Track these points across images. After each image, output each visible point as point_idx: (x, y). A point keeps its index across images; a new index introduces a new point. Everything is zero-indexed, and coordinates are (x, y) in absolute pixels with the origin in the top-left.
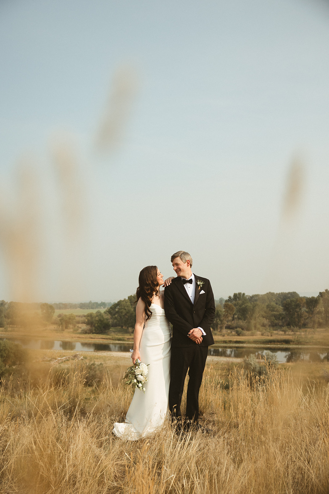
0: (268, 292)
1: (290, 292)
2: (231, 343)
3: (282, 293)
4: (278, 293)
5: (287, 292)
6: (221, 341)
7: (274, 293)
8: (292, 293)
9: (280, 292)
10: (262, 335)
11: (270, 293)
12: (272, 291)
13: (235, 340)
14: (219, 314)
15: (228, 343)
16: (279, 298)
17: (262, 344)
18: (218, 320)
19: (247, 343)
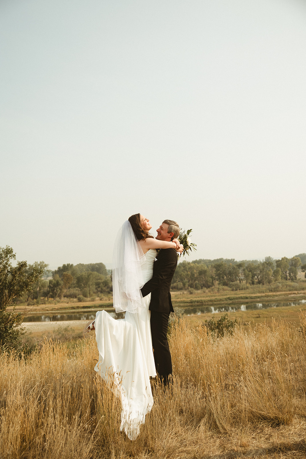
0: (78, 263)
1: (97, 263)
2: (78, 309)
3: (90, 264)
4: (87, 264)
5: (95, 263)
6: (70, 308)
7: (84, 264)
8: (99, 264)
9: (89, 263)
10: (101, 300)
11: (80, 264)
12: (82, 263)
13: (82, 306)
14: (59, 283)
15: (76, 309)
16: (88, 269)
17: (107, 307)
18: (58, 289)
19: (93, 307)
